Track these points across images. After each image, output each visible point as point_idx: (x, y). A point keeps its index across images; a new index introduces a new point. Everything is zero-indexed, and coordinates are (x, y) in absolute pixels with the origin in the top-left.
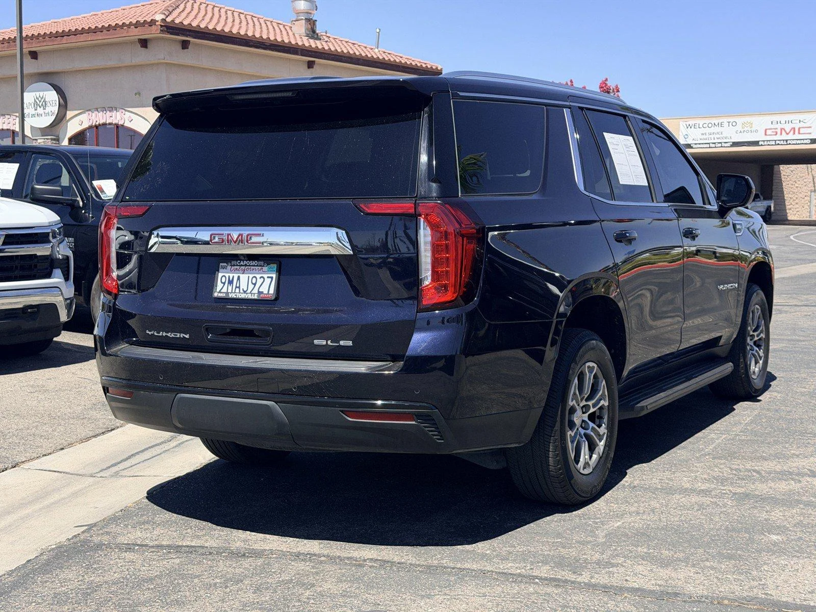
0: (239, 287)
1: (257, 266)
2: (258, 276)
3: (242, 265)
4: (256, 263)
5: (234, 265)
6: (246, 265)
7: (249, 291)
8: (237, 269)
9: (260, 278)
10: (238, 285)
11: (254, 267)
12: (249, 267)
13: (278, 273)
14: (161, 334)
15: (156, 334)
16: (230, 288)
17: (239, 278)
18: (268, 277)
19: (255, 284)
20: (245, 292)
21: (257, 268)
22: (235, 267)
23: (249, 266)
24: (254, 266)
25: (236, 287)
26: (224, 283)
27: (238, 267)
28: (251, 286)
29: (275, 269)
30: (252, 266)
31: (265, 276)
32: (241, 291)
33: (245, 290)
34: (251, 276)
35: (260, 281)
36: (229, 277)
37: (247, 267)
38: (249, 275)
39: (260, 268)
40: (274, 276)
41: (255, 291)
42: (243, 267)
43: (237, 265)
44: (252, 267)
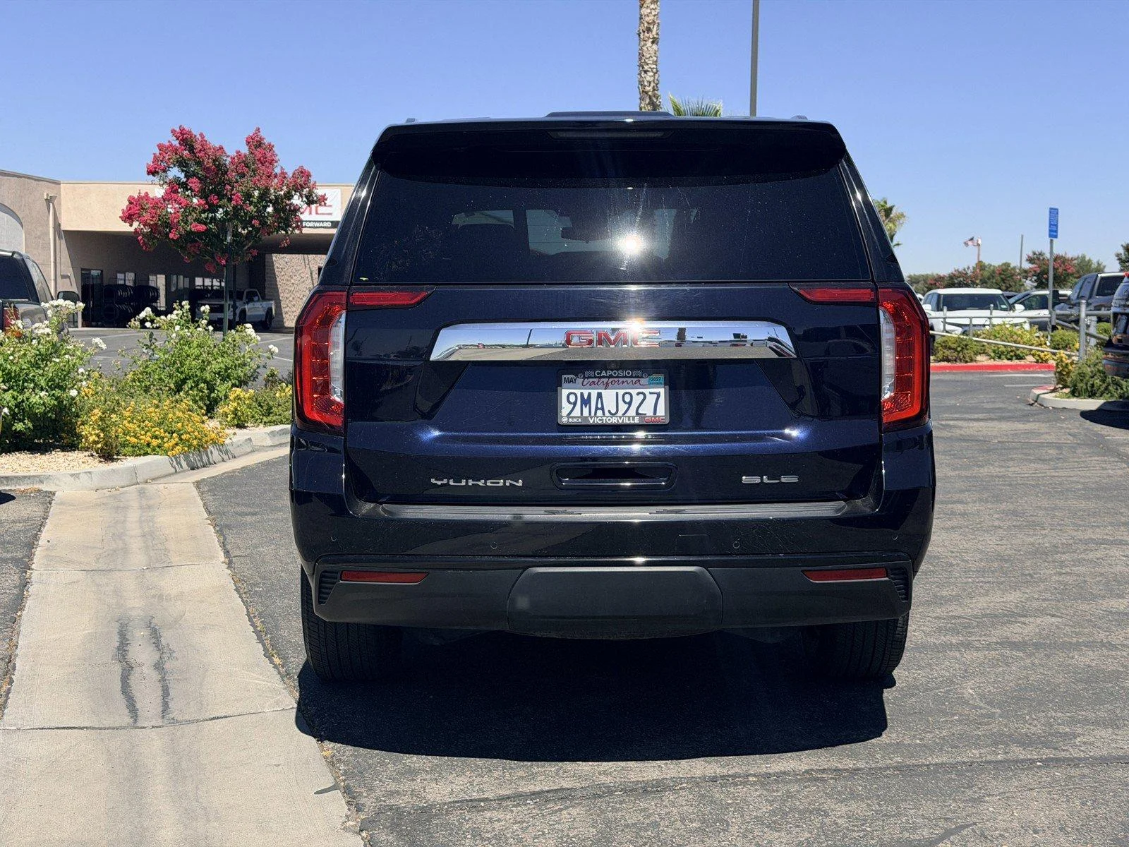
0: (602, 409)
1: (631, 377)
2: (634, 392)
3: (604, 377)
4: (629, 373)
5: (589, 377)
6: (611, 376)
7: (620, 414)
8: (594, 382)
9: (638, 394)
10: (600, 406)
11: (624, 380)
12: (616, 380)
13: (667, 387)
14: (463, 483)
15: (451, 483)
16: (586, 411)
17: (600, 396)
18: (650, 393)
19: (630, 404)
20: (613, 415)
21: (629, 380)
22: (591, 380)
23: (617, 377)
24: (626, 377)
25: (597, 409)
26: (575, 404)
27: (596, 380)
28: (623, 407)
29: (662, 380)
30: (623, 377)
31: (646, 391)
32: (607, 414)
33: (613, 411)
34: (621, 392)
35: (637, 400)
36: (582, 394)
37: (611, 380)
38: (617, 391)
39: (635, 380)
40: (662, 391)
41: (632, 412)
42: (605, 380)
43: (595, 377)
44: (621, 380)
